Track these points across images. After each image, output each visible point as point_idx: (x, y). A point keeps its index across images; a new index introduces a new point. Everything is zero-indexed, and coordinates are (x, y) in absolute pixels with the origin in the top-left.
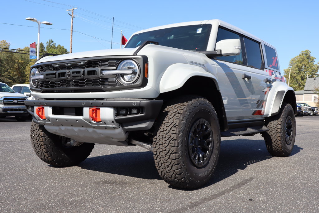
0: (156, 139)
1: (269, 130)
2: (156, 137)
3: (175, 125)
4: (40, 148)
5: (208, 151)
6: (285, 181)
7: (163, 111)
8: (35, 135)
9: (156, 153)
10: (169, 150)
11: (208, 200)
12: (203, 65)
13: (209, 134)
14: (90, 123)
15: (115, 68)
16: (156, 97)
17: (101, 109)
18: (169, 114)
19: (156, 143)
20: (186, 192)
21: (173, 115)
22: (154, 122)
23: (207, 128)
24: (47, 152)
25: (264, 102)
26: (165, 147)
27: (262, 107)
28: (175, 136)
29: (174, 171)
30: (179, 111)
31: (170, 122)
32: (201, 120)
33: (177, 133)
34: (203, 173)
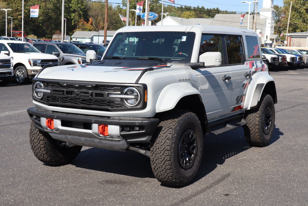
0: (153, 149)
1: (247, 124)
2: (153, 147)
3: (168, 139)
4: (40, 150)
5: (193, 155)
6: (256, 176)
7: (158, 126)
8: (35, 139)
9: (153, 160)
10: (164, 158)
11: (194, 196)
12: (189, 80)
13: (194, 141)
14: (98, 136)
15: (119, 93)
16: (153, 116)
17: (109, 126)
18: (163, 129)
19: (153, 152)
20: (176, 189)
21: (166, 130)
22: (152, 136)
23: (192, 136)
24: (46, 154)
25: (244, 97)
26: (161, 156)
27: (242, 101)
28: (168, 148)
29: (168, 174)
30: (172, 126)
31: (164, 135)
32: (188, 130)
33: (171, 145)
34: (189, 173)
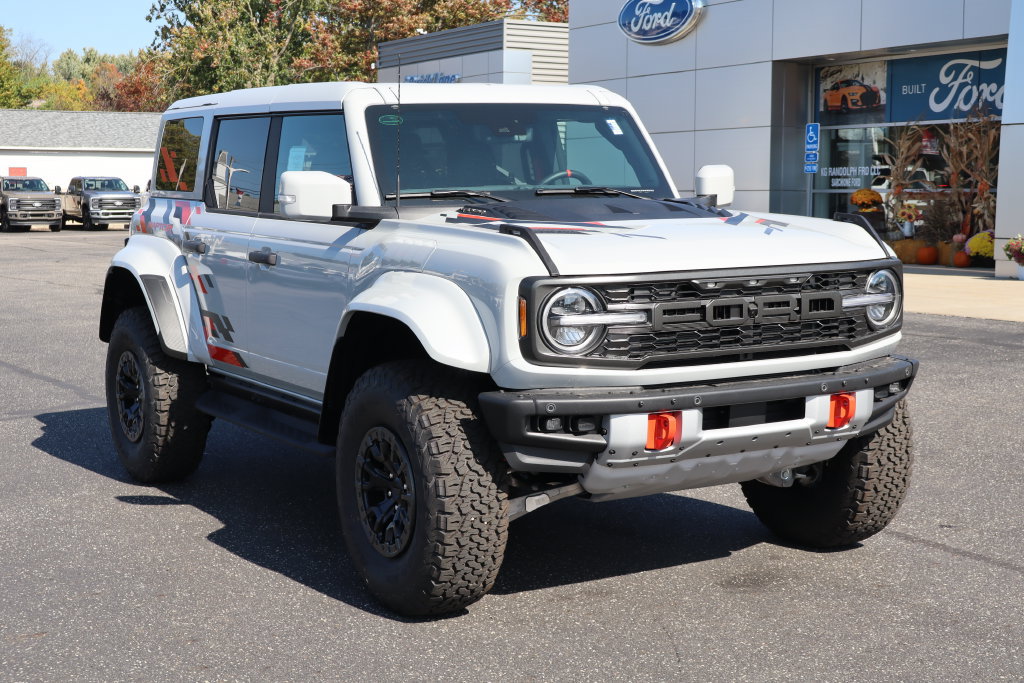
14: (816, 433)
17: (858, 393)
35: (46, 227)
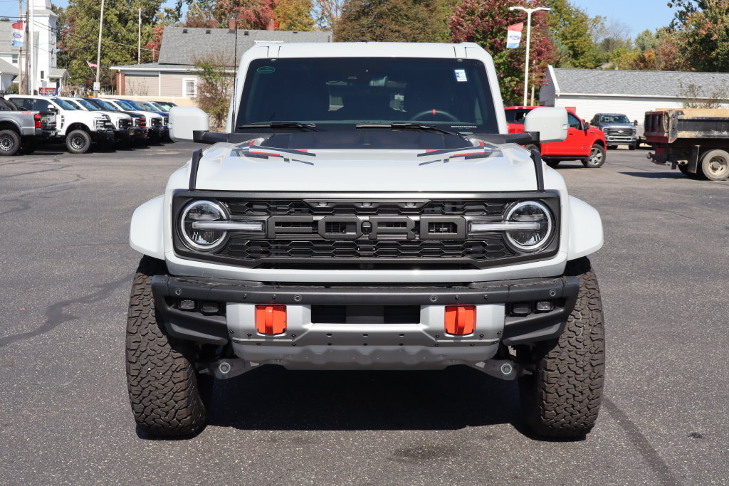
3: (596, 323)
4: (171, 399)
10: (589, 372)
14: (437, 337)
15: (500, 217)
21: (583, 302)
31: (581, 316)
35: (627, 147)
